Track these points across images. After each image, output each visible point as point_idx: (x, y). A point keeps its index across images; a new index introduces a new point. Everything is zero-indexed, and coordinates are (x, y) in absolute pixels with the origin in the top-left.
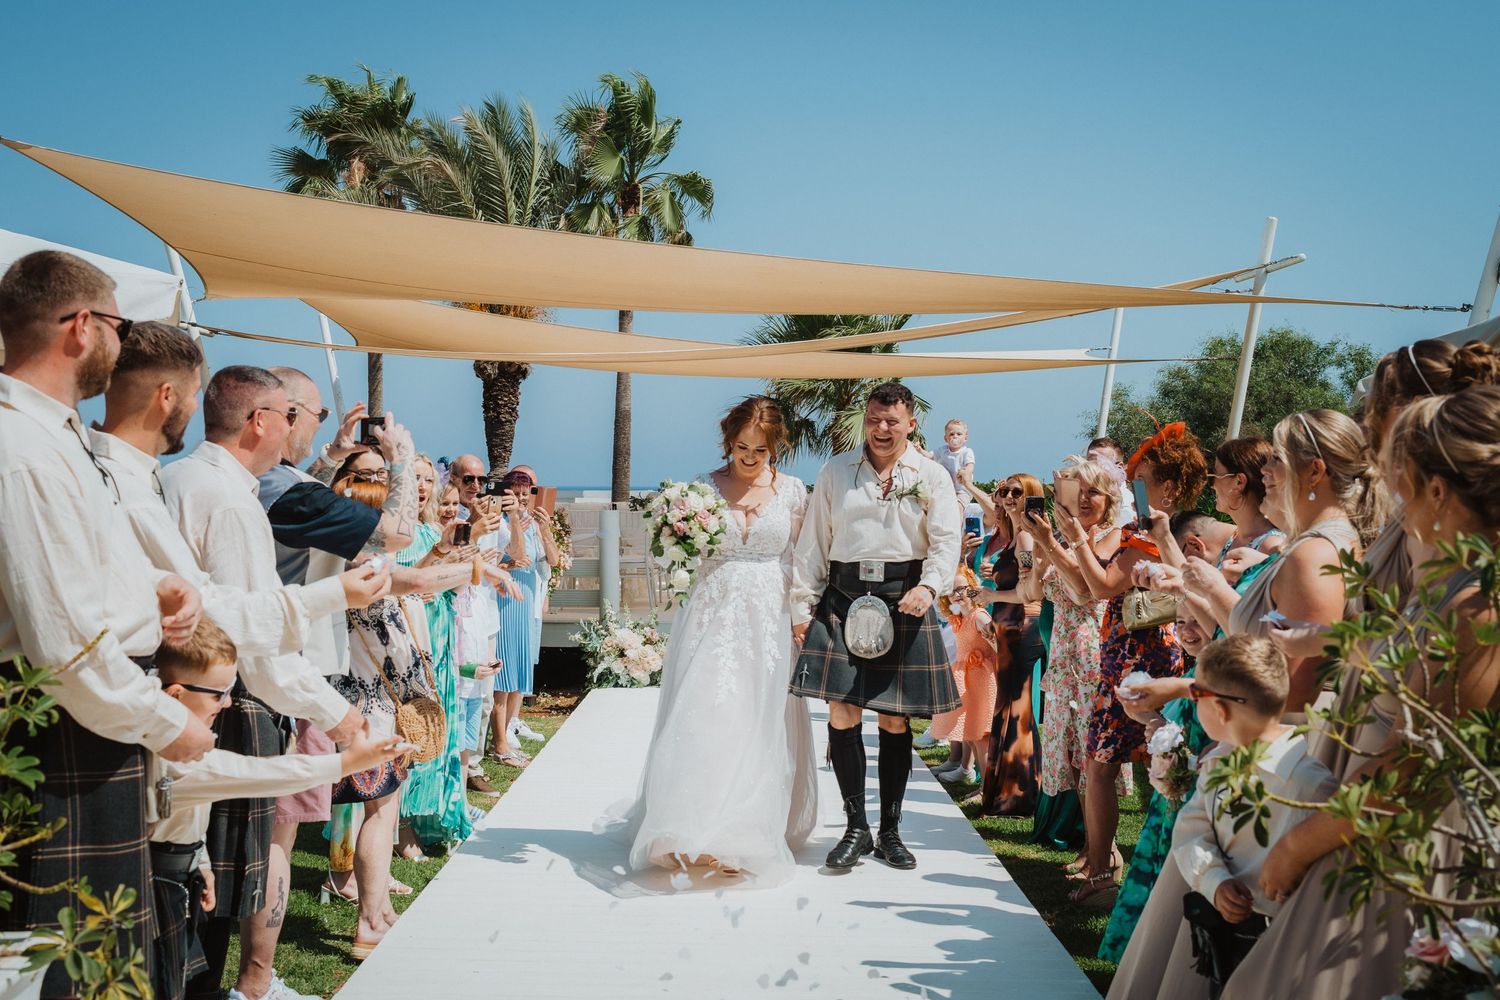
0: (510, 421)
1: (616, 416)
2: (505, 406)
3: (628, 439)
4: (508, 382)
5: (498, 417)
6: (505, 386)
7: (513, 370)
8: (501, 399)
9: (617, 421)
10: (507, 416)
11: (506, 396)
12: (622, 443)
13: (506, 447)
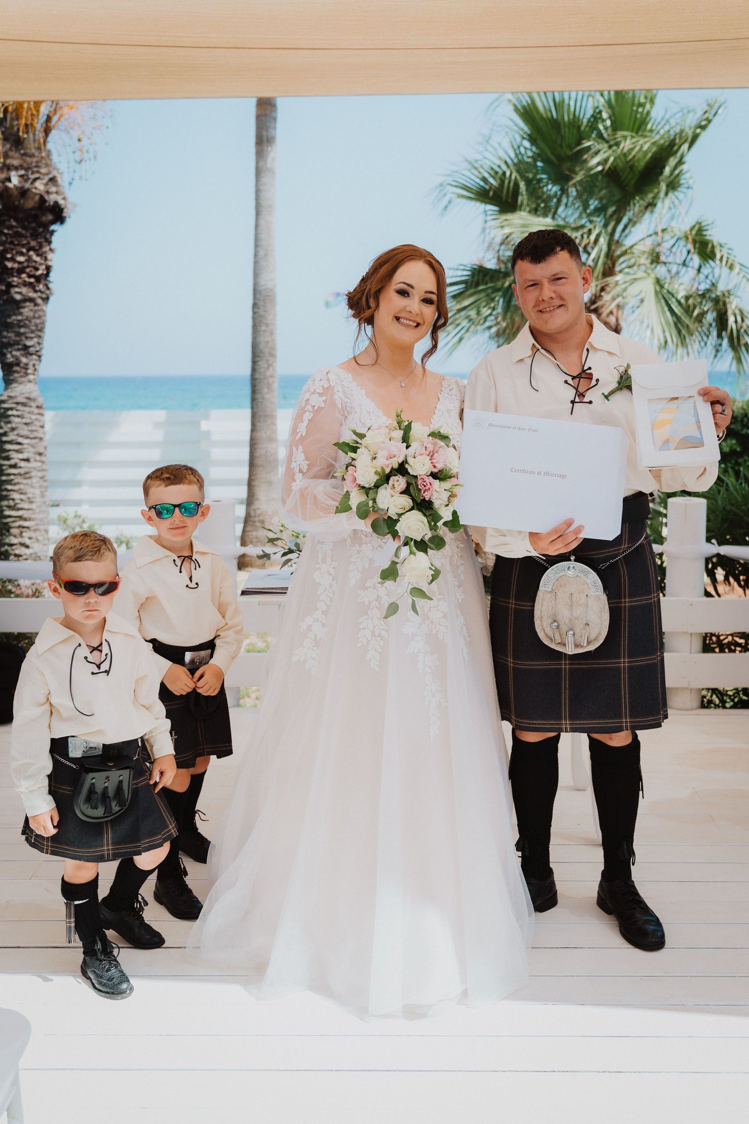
0: (32, 300)
1: (255, 298)
2: (21, 271)
3: (272, 334)
4: (24, 228)
5: (7, 292)
6: (18, 235)
7: (30, 204)
8: (13, 259)
9: (255, 305)
10: (24, 290)
11: (22, 254)
12: (262, 339)
13: (26, 348)
